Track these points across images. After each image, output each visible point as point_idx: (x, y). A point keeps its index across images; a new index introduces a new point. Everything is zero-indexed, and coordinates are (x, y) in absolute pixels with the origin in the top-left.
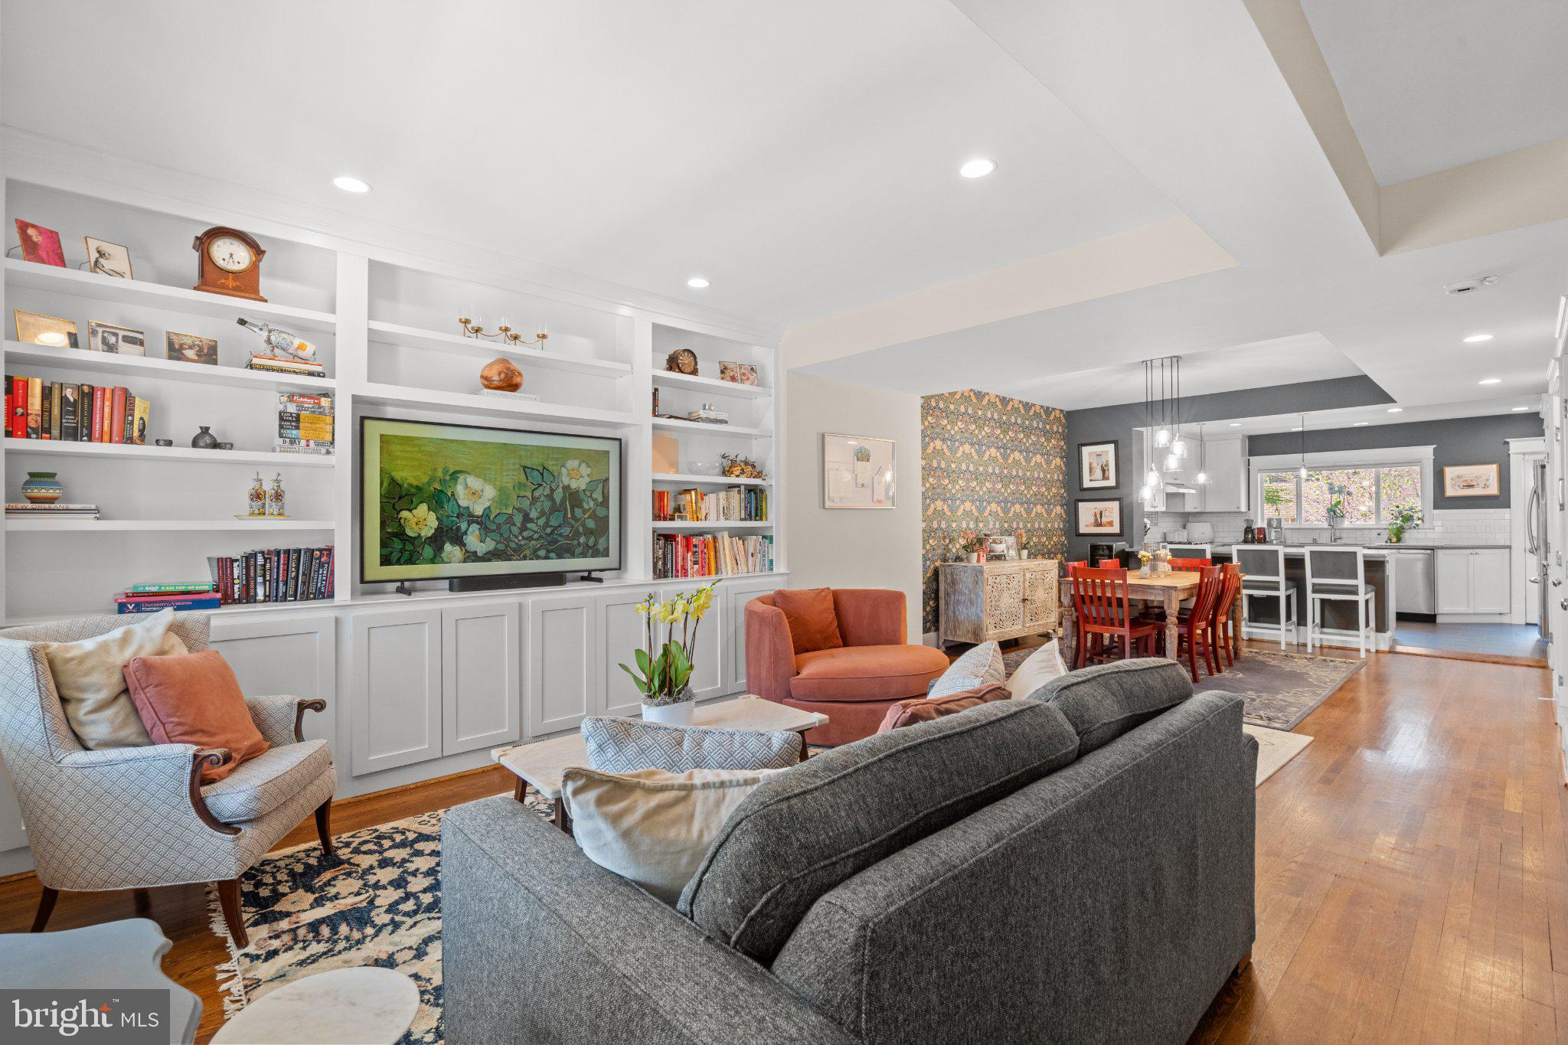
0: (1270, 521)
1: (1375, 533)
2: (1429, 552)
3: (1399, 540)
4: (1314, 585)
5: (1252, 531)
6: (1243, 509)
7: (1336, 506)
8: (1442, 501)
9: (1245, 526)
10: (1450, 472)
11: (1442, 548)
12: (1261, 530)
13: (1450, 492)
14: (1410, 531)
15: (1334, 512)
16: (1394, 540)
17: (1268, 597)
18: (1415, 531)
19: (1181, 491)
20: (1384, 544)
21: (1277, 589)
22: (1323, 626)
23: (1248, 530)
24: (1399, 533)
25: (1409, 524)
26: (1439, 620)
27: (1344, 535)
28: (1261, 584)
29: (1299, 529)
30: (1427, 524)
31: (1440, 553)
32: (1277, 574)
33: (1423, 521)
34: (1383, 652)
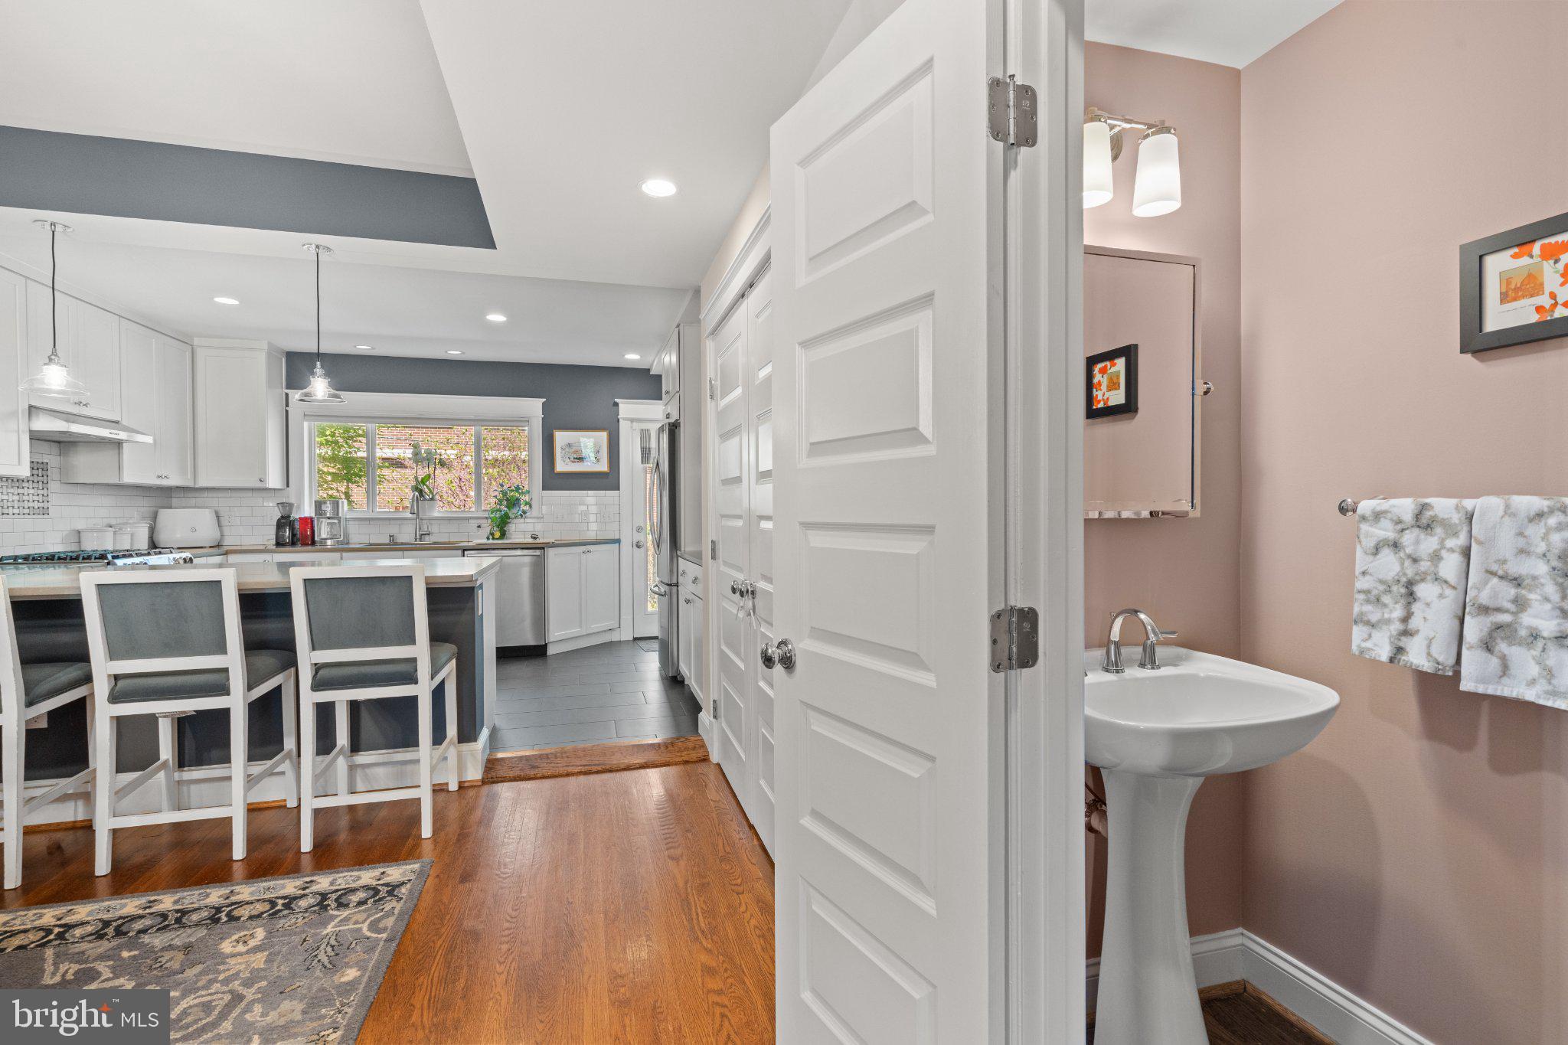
0: (319, 505)
1: (474, 524)
2: (538, 552)
3: (503, 535)
4: (318, 668)
5: (291, 524)
6: (274, 480)
7: (423, 482)
8: (554, 480)
9: (279, 516)
10: (561, 437)
11: (553, 545)
12: (308, 522)
13: (562, 466)
14: (515, 521)
15: (421, 492)
16: (497, 534)
17: (201, 714)
18: (522, 520)
19: (122, 435)
20: (485, 541)
21: (223, 690)
22: (355, 747)
23: (284, 522)
24: (502, 524)
25: (515, 510)
26: (551, 651)
27: (434, 528)
28: (180, 680)
29: (369, 519)
30: (535, 512)
31: (551, 553)
32: (221, 648)
33: (531, 507)
34: (473, 786)
